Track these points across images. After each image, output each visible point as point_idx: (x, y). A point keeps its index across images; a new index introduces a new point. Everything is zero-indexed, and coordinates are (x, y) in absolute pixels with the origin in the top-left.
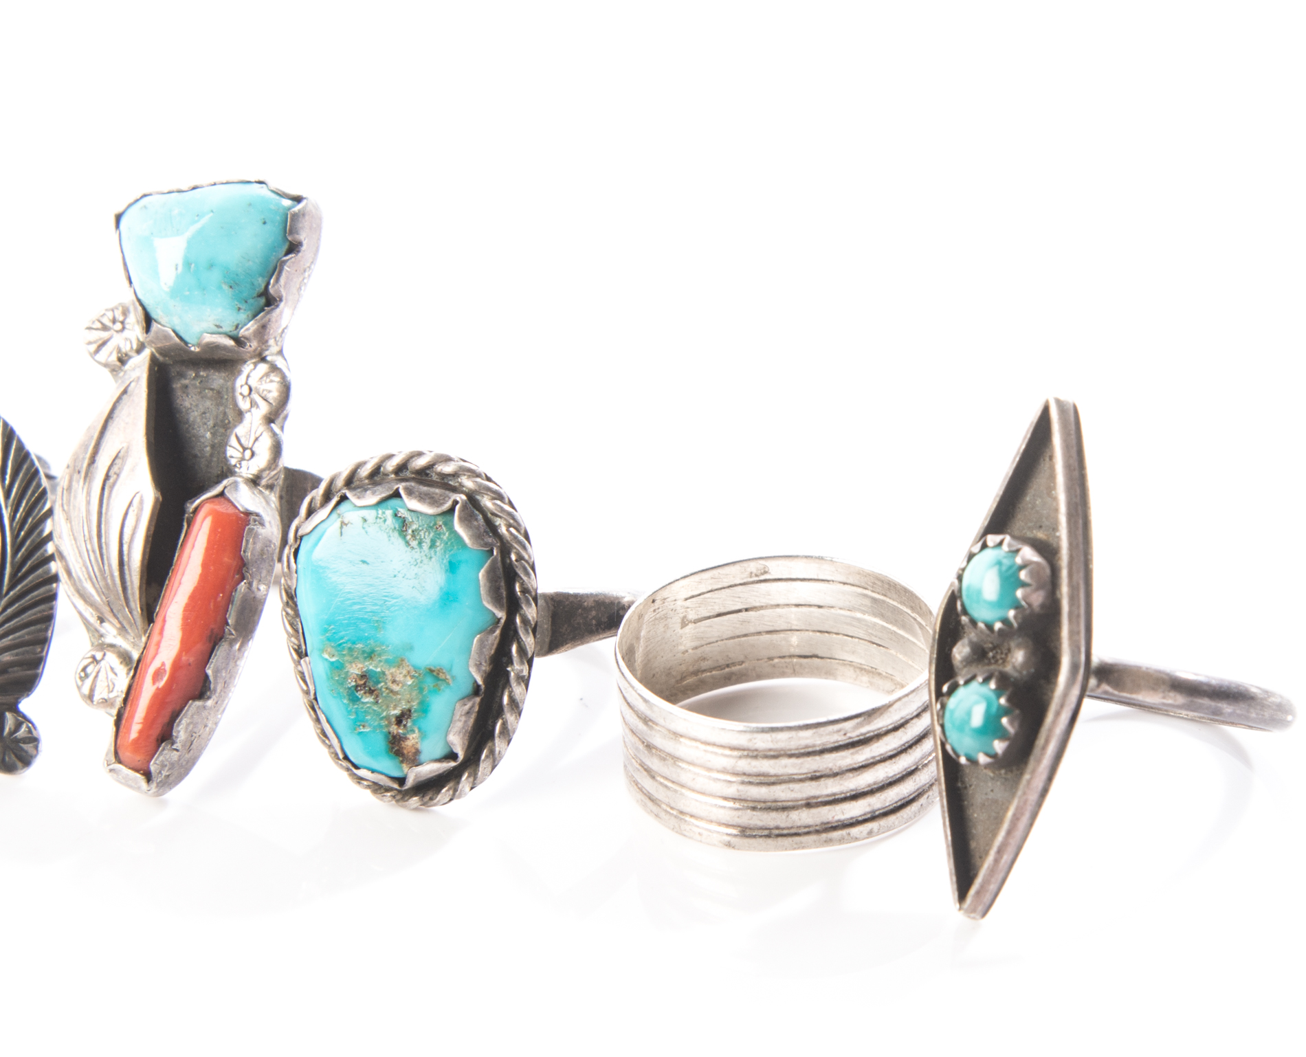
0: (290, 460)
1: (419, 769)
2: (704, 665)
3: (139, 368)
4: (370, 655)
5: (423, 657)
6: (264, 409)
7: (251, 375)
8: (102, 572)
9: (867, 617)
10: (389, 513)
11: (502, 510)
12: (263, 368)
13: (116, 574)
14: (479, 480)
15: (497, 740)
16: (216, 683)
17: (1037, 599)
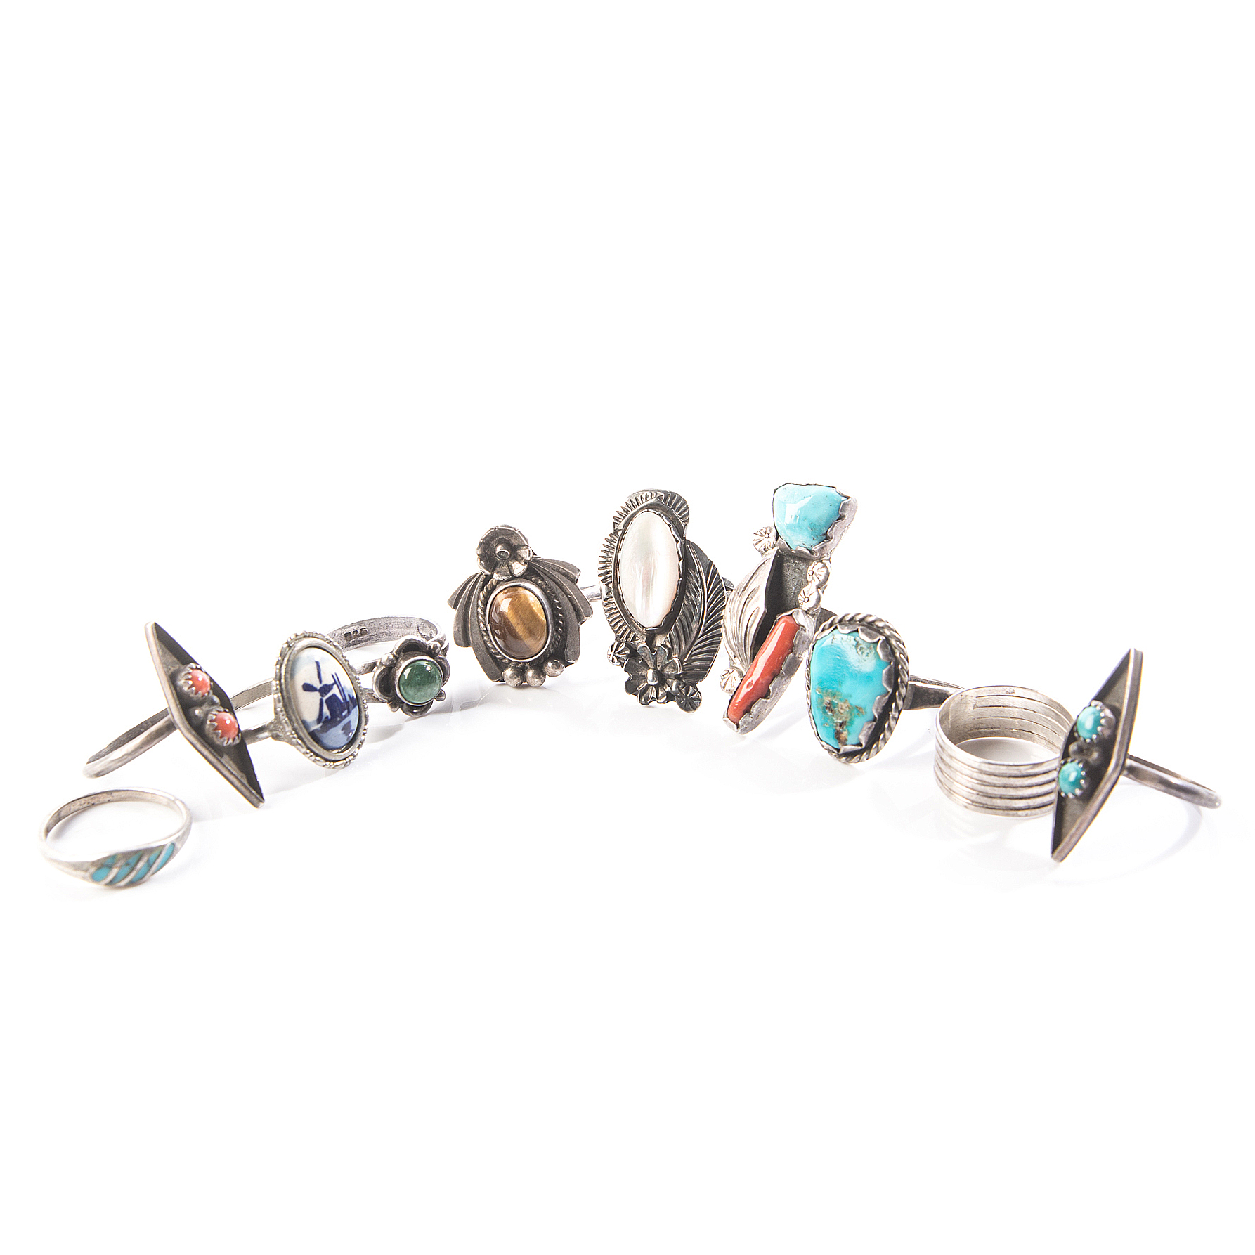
0: (823, 605)
1: (846, 747)
2: (981, 726)
3: (772, 554)
4: (834, 695)
5: (855, 701)
6: (817, 582)
7: (815, 567)
8: (738, 637)
9: (1053, 720)
10: (853, 638)
11: (899, 646)
12: (820, 565)
13: (743, 639)
14: (892, 632)
15: (880, 742)
16: (773, 693)
17: (1107, 733)
